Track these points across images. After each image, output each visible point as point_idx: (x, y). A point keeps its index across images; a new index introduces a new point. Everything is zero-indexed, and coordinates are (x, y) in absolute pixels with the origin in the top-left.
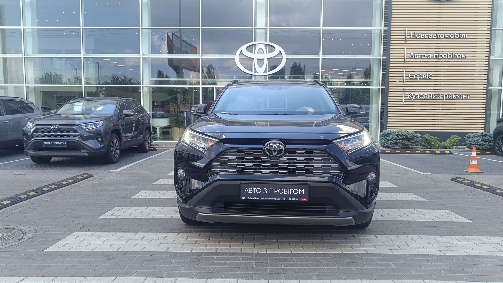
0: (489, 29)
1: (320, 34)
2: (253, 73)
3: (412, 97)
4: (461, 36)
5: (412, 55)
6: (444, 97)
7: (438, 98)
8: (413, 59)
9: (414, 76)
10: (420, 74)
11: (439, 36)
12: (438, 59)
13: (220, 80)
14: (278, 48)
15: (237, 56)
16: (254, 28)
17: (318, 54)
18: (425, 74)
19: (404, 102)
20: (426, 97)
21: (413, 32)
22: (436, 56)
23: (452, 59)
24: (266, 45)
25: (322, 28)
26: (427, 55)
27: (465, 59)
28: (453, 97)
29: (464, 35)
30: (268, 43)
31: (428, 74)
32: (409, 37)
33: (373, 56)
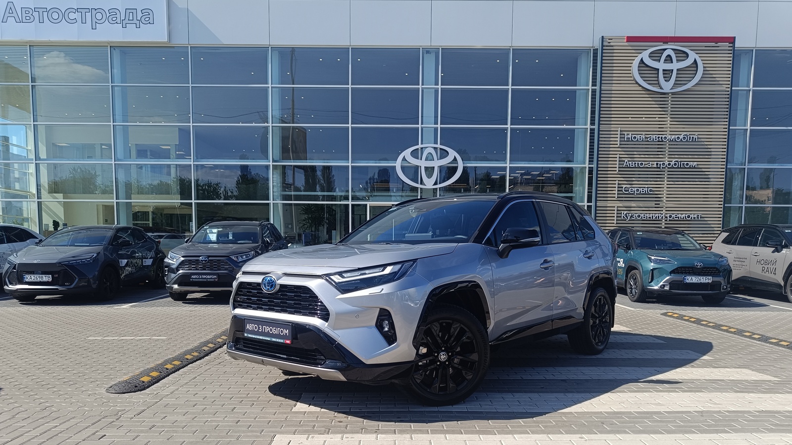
0: (727, 130)
1: (506, 134)
2: (419, 186)
3: (627, 217)
4: (690, 138)
5: (626, 163)
6: (667, 217)
7: (660, 218)
8: (628, 168)
9: (630, 190)
10: (636, 187)
11: (662, 138)
12: (660, 168)
13: (376, 194)
14: (452, 154)
15: (398, 164)
16: (420, 126)
17: (505, 161)
18: (645, 188)
19: (617, 223)
20: (644, 217)
21: (628, 133)
22: (657, 164)
23: (678, 168)
24: (435, 149)
25: (509, 126)
26: (646, 163)
27: (695, 168)
28: (679, 217)
29: (693, 137)
30: (439, 146)
31: (647, 188)
32: (622, 139)
33: (576, 163)
